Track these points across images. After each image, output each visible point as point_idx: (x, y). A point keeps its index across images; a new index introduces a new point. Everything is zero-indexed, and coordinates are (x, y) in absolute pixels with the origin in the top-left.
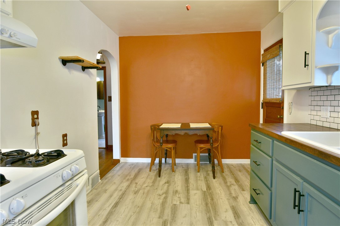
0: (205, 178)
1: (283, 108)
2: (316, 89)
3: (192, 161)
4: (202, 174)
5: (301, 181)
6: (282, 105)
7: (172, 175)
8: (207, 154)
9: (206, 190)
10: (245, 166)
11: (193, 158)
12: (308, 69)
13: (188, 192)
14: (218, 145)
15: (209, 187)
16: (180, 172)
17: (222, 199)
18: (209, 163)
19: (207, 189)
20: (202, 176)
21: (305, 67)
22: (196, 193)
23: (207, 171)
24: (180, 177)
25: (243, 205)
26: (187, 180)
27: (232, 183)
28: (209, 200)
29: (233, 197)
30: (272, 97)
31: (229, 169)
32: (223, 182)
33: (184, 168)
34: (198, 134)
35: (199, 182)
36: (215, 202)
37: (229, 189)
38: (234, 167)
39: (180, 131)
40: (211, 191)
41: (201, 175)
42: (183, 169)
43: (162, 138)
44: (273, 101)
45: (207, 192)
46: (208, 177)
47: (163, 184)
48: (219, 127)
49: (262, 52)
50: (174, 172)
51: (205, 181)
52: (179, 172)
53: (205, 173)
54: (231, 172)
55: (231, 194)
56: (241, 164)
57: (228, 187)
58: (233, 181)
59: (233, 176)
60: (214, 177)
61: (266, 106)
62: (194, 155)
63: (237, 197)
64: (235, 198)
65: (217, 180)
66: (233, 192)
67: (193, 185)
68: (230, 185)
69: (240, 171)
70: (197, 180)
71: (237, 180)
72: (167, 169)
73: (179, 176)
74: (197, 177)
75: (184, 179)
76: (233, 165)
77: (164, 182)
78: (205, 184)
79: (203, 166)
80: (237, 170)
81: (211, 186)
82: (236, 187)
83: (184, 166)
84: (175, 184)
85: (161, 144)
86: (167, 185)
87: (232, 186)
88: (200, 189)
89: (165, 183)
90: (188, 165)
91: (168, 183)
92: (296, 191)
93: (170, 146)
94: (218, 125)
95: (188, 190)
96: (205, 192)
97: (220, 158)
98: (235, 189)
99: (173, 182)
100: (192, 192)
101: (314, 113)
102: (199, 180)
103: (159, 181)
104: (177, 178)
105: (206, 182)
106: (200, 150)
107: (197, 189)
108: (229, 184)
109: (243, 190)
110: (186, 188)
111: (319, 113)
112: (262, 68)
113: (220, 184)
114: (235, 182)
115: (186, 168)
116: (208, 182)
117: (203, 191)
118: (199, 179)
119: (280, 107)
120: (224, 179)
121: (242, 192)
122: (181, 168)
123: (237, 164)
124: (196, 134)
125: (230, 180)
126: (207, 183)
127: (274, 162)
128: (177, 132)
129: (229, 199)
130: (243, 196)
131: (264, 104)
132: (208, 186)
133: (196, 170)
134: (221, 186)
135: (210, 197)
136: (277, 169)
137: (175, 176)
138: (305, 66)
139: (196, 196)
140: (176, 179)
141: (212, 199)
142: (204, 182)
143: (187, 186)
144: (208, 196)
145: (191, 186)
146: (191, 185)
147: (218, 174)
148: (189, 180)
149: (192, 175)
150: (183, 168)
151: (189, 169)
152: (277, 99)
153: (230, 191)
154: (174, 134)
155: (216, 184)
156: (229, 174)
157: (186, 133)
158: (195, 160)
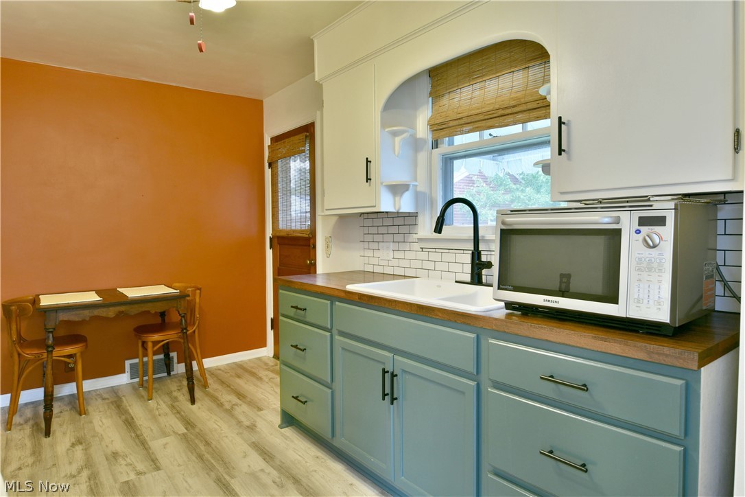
0: (172, 407)
1: (315, 247)
2: (370, 216)
3: (123, 379)
4: (161, 402)
5: (391, 355)
6: (312, 241)
7: (82, 422)
8: (162, 356)
9: (186, 431)
10: (245, 366)
11: (124, 372)
12: (370, 185)
13: (147, 446)
14: (194, 331)
15: (189, 423)
16: (101, 409)
17: (227, 437)
18: (165, 374)
19: (186, 429)
20: (163, 406)
21: (367, 182)
22: (167, 443)
23: (169, 393)
24: (107, 422)
25: (271, 434)
26: (130, 423)
27: (234, 403)
28: (202, 448)
29: (248, 427)
30: (293, 228)
31: (215, 379)
32: (213, 406)
33: (108, 399)
34: (153, 312)
35: (161, 419)
36: (216, 447)
37: (233, 416)
38: (223, 371)
39: (104, 310)
40: (197, 430)
41: (159, 404)
42: (107, 401)
43: (51, 332)
44: (295, 235)
45: (189, 434)
46: (177, 403)
47: (68, 450)
48: (196, 290)
49: (267, 142)
50: (85, 414)
51: (174, 414)
52: (100, 412)
53: (167, 399)
54: (222, 382)
55: (239, 423)
56: (235, 363)
57: (230, 412)
58: (235, 400)
59: (229, 389)
60: (193, 401)
61: (279, 244)
62: (128, 363)
63: (254, 425)
64: (252, 428)
65: (200, 405)
66: (242, 418)
67: (152, 430)
68: (232, 408)
69: (239, 377)
70: (154, 418)
71: (240, 395)
72: (61, 412)
73: (104, 421)
74: (151, 411)
75: (121, 422)
76: (220, 370)
77: (68, 444)
78: (177, 420)
79: (156, 385)
80: (231, 376)
81: (192, 420)
82: (245, 408)
83: (105, 396)
84: (102, 439)
85: (50, 349)
86: (79, 448)
87: (236, 407)
88: (172, 433)
89: (73, 445)
90: (114, 391)
91: (81, 443)
92: (384, 372)
93: (69, 350)
94: (193, 287)
95: (143, 444)
96: (184, 434)
97: (200, 359)
98: (244, 412)
99: (93, 436)
100: (156, 445)
101: (369, 253)
102: (160, 415)
103: (52, 446)
104: (100, 426)
105: (178, 416)
106: (154, 347)
107: (165, 434)
108: (227, 406)
109: (260, 409)
110: (137, 441)
111: (377, 254)
112: (268, 172)
113: (210, 410)
114: (239, 398)
115: (115, 399)
116: (183, 413)
117: (179, 435)
118: (157, 413)
119: (309, 246)
120: (214, 399)
121: (259, 413)
122: (100, 400)
123: (227, 365)
124: (148, 312)
125: (227, 398)
126: (182, 416)
127: (337, 337)
128: (96, 312)
129: (241, 433)
130: (265, 420)
131: (275, 241)
132: (187, 422)
133: (143, 397)
134: (216, 415)
135: (201, 441)
136: (343, 349)
137: (91, 422)
138: (368, 179)
139: (169, 450)
140: (98, 429)
141: (207, 444)
142: (173, 416)
143: (138, 436)
144: (197, 441)
145: (146, 434)
146: (144, 430)
147: (198, 393)
148: (134, 422)
149: (136, 409)
150: (104, 399)
151: (123, 398)
152: (302, 231)
153: (237, 419)
154: (88, 319)
155: (201, 411)
156: (220, 387)
157: (121, 312)
158: (131, 376)
